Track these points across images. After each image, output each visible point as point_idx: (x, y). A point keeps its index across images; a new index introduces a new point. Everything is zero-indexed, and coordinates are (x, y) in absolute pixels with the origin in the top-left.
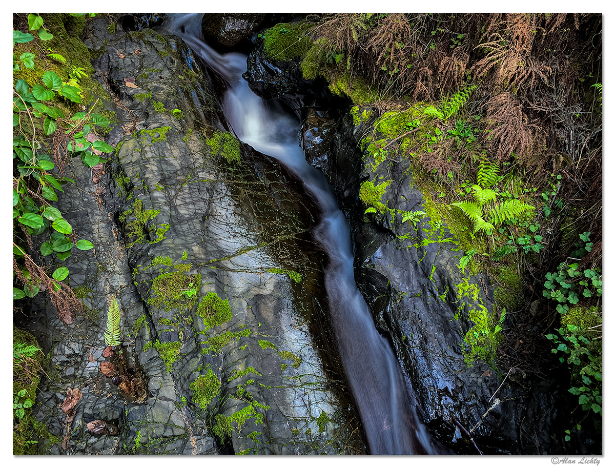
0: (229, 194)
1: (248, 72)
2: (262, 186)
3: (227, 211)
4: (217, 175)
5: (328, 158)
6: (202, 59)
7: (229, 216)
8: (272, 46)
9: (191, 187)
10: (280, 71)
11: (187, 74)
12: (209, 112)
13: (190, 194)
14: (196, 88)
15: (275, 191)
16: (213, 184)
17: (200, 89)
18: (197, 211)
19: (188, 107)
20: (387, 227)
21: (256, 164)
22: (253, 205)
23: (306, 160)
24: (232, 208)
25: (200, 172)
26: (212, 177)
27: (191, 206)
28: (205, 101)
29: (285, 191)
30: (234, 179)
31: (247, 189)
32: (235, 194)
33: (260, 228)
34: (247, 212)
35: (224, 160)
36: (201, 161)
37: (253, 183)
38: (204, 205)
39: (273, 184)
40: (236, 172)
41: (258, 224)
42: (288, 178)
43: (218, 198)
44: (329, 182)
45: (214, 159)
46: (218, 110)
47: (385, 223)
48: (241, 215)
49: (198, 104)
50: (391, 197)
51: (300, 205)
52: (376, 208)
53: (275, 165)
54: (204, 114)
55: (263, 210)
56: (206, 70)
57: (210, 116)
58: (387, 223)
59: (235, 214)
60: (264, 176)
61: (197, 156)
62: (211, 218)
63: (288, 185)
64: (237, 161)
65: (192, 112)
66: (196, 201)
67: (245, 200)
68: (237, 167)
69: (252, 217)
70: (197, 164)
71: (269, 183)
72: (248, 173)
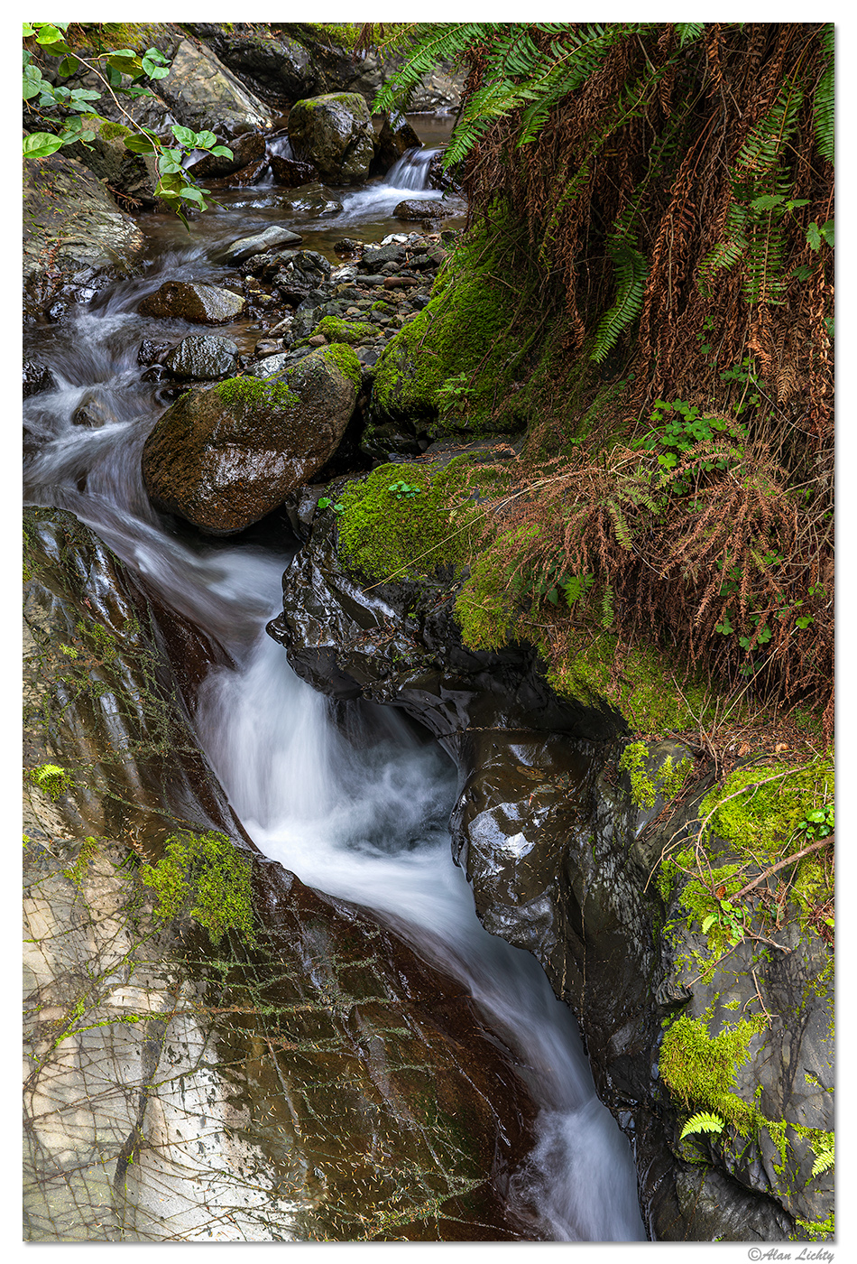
0: (212, 1058)
1: (284, 614)
2: (322, 1017)
3: (203, 1123)
4: (173, 992)
5: (553, 908)
6: (140, 576)
7: (210, 1141)
8: (365, 537)
9: (85, 1044)
10: (391, 613)
11: (89, 637)
12: (156, 759)
13: (80, 1070)
14: (114, 682)
15: (372, 1034)
16: (158, 1028)
17: (130, 685)
18: (99, 1134)
19: (87, 751)
20: (762, 1187)
21: (308, 936)
22: (293, 1093)
23: (479, 916)
24: (220, 1111)
25: (115, 987)
26: (155, 1003)
27: (81, 1118)
28: (143, 724)
29: (405, 1031)
30: (230, 1000)
31: (272, 1034)
32: (231, 1055)
33: (314, 1181)
34: (272, 1123)
35: (198, 936)
36: (122, 946)
37: (292, 1009)
38: (124, 1111)
39: (363, 1010)
40: (237, 975)
41: (311, 1170)
42: (416, 982)
43: (172, 1076)
44: (556, 993)
45: (167, 933)
46: (187, 748)
47: (754, 1173)
48: (248, 1136)
49: (120, 736)
50: (769, 1075)
51: (460, 1082)
52: (721, 1116)
53: (371, 935)
54: (140, 768)
55: (329, 1113)
56: (150, 614)
57: (156, 773)
58: (763, 1170)
59: (229, 1132)
60: (332, 980)
61: (111, 928)
62: (146, 1157)
63: (418, 1009)
64: (241, 933)
65: (99, 770)
66: (101, 1096)
67: (268, 1078)
68: (244, 953)
69: (288, 1140)
70: (107, 961)
71: (348, 1003)
72: (279, 970)
